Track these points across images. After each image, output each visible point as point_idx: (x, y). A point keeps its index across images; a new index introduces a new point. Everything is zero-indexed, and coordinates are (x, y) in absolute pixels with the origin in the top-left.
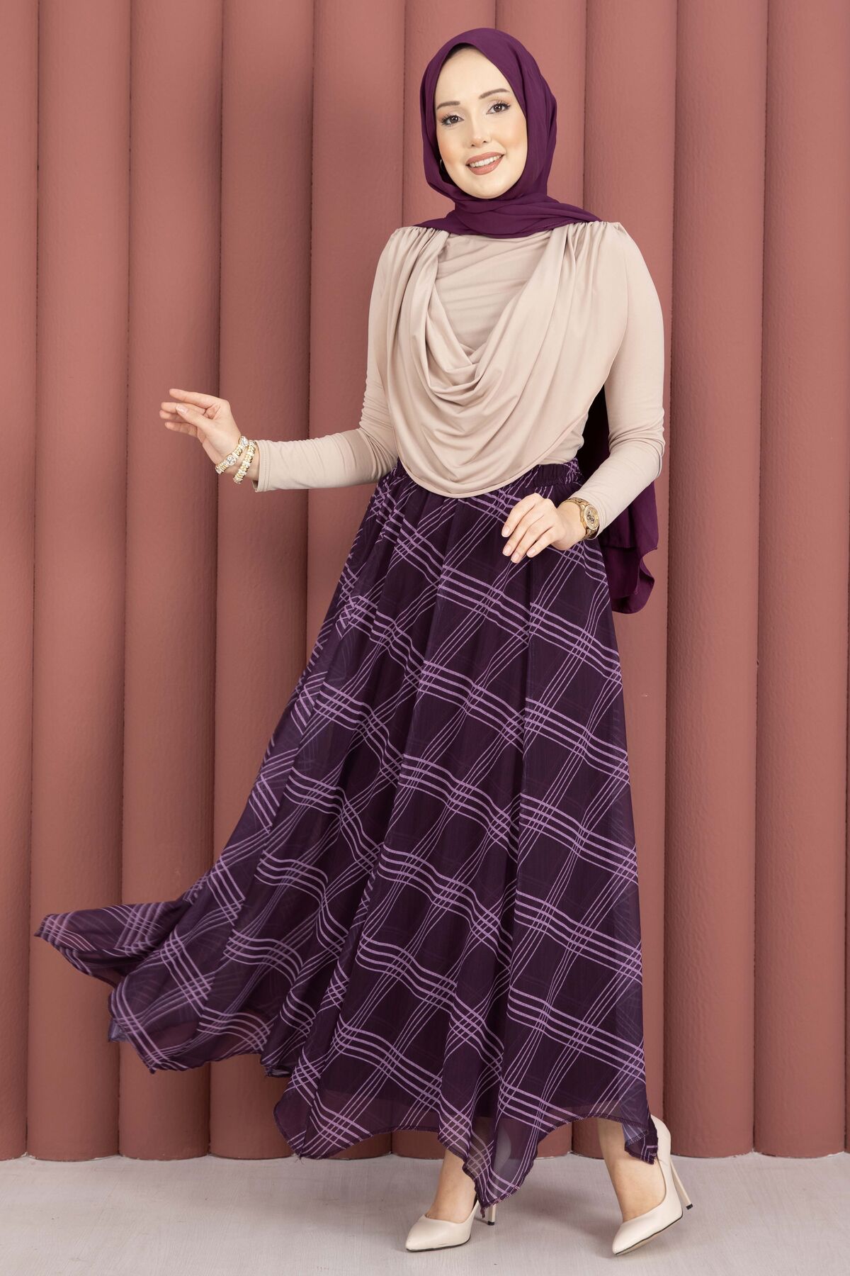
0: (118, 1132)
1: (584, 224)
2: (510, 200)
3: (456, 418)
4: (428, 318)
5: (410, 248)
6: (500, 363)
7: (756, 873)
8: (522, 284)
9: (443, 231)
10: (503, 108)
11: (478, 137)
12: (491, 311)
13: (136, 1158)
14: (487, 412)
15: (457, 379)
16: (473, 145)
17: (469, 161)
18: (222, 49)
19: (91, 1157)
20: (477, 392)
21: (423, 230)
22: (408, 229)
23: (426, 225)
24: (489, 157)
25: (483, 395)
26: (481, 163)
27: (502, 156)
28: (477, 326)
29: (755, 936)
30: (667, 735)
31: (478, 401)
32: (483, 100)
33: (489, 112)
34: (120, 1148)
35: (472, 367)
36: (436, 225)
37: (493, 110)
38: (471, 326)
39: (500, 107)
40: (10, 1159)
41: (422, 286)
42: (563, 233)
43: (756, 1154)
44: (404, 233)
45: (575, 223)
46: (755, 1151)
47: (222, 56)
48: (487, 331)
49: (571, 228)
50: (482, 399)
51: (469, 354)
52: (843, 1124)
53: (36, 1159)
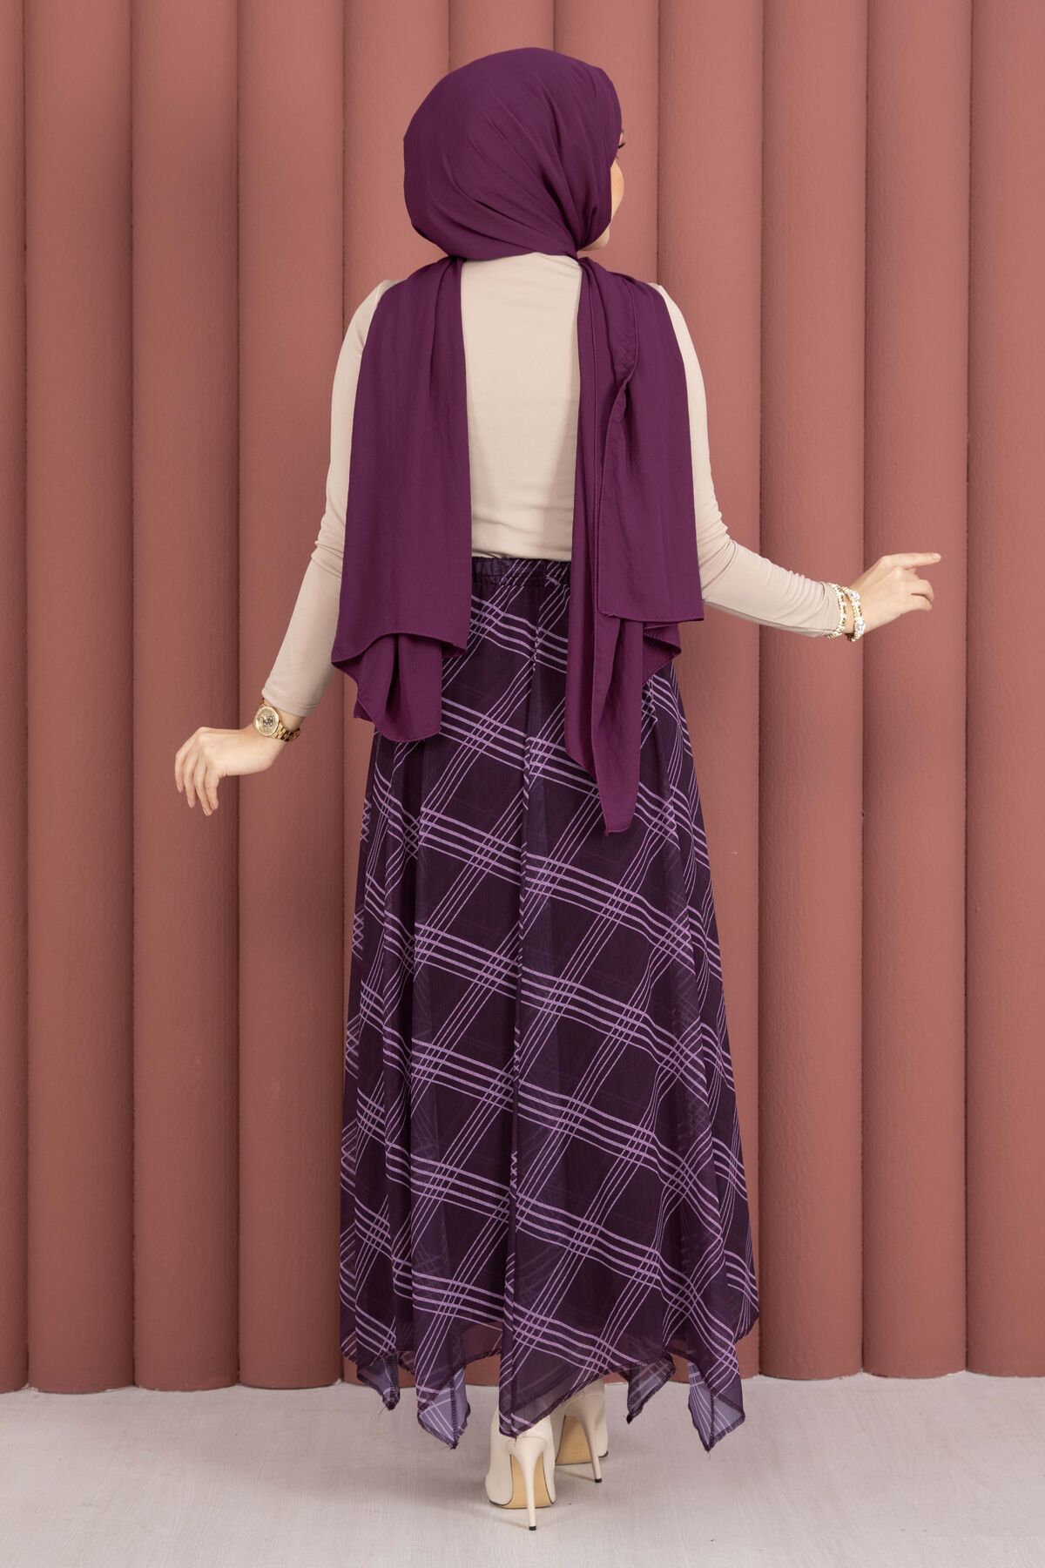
13: (154, 1389)
34: (137, 1377)
40: (9, 1392)
43: (866, 1375)
46: (865, 1371)
52: (964, 1338)
53: (39, 1391)
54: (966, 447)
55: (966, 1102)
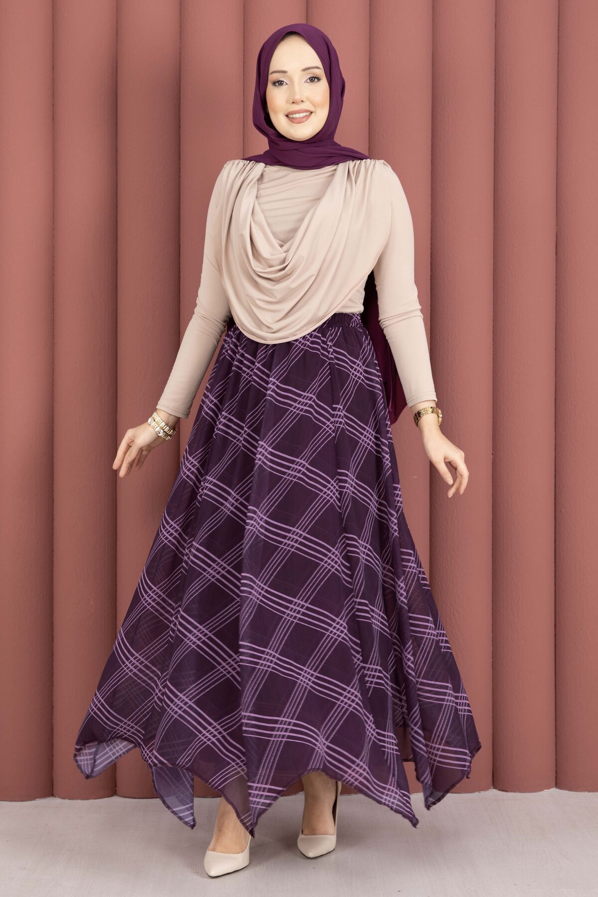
0: (53, 780)
1: (359, 161)
2: (311, 143)
3: (272, 290)
4: (252, 222)
5: (238, 174)
6: (304, 251)
7: (493, 598)
8: (318, 199)
9: (261, 163)
10: (316, 80)
11: (298, 97)
12: (297, 217)
13: (65, 799)
14: (293, 286)
15: (273, 263)
16: (293, 102)
17: (289, 113)
18: (117, 35)
19: (33, 798)
20: (287, 271)
21: (247, 162)
22: (237, 161)
23: (250, 159)
24: (303, 112)
25: (291, 273)
26: (297, 116)
27: (312, 112)
28: (289, 227)
29: (493, 641)
30: (430, 504)
31: (288, 277)
32: (304, 72)
33: (306, 82)
34: (55, 792)
35: (283, 255)
36: (257, 159)
37: (309, 81)
38: (283, 227)
39: (314, 79)
41: (247, 201)
42: (345, 166)
43: (494, 790)
44: (233, 164)
45: (353, 161)
46: (494, 788)
47: (117, 40)
48: (295, 230)
49: (351, 164)
50: (289, 276)
51: (281, 246)
52: (554, 769)
54: (555, 234)
55: (555, 626)
